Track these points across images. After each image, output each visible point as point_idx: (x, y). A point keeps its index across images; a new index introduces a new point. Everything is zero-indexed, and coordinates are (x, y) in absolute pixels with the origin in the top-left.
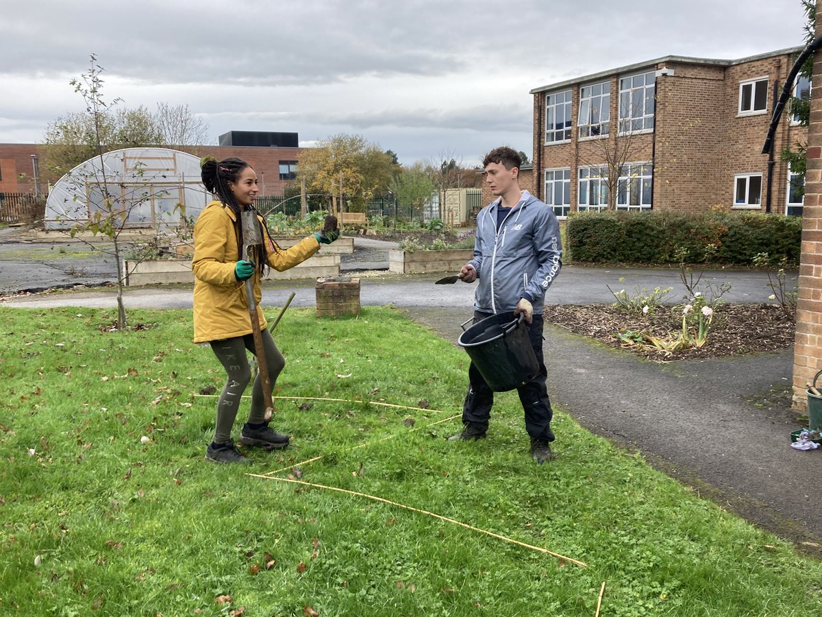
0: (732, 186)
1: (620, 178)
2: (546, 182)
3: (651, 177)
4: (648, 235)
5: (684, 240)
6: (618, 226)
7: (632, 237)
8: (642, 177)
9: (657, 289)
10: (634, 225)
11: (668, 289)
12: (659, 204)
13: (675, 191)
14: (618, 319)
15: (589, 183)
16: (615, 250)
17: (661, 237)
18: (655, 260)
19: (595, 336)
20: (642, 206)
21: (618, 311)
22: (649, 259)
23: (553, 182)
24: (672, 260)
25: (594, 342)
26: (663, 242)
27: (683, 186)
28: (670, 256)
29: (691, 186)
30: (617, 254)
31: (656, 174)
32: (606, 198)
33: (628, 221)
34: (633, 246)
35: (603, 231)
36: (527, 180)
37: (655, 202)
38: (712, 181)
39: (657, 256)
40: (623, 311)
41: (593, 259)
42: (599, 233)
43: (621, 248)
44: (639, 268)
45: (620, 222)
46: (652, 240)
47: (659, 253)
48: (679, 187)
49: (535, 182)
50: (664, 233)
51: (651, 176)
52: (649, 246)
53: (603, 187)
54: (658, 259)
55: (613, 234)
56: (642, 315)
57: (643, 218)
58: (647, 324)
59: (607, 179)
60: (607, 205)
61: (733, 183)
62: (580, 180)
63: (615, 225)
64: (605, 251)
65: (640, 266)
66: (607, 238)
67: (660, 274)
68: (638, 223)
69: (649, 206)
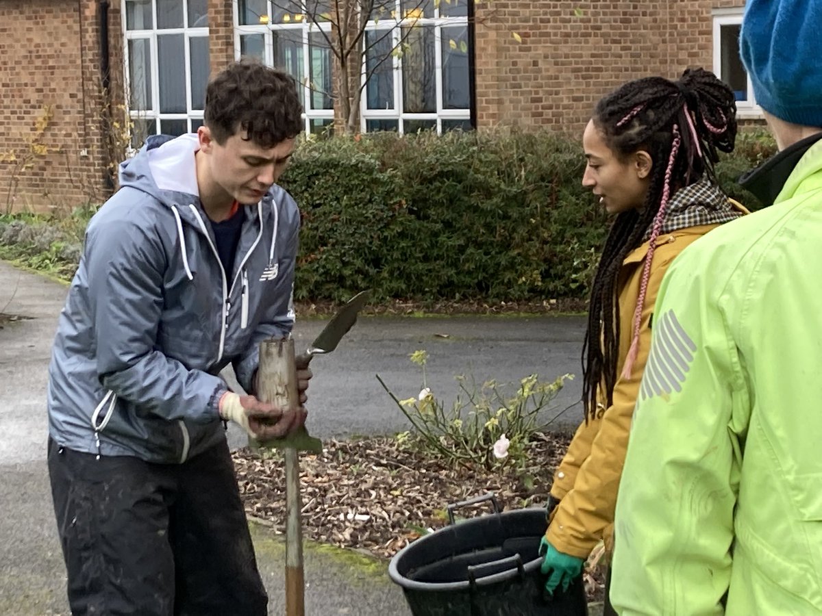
0: (707, 47)
1: (371, 25)
2: (128, 35)
3: (463, 21)
4: (476, 209)
5: (583, 224)
6: (384, 184)
7: (426, 217)
8: (439, 21)
9: (528, 382)
10: (431, 181)
11: (561, 381)
12: (493, 109)
13: (541, 64)
14: (418, 482)
15: (269, 40)
16: (377, 262)
17: (515, 215)
18: (502, 289)
19: (354, 542)
20: (442, 114)
21: (411, 458)
22: (482, 287)
23: (152, 34)
24: (551, 286)
25: (355, 562)
26: (522, 231)
27: (564, 49)
28: (545, 275)
29: (586, 49)
30: (385, 274)
31: (479, 13)
32: (328, 88)
33: (411, 166)
34: (433, 246)
35: (337, 199)
36: (63, 27)
37: (481, 102)
38: (649, 32)
39: (508, 276)
40: (431, 455)
41: (310, 292)
42: (326, 208)
43: (396, 255)
44: (455, 317)
45: (389, 172)
46: (490, 229)
47: (511, 266)
48: (550, 52)
49: (91, 37)
50: (522, 204)
51: (465, 19)
52: (479, 245)
53: (317, 53)
54: (509, 284)
55: (370, 211)
56: (489, 467)
57: (457, 158)
58: (507, 493)
59: (326, 27)
60: (331, 112)
61: (710, 41)
62: (239, 30)
63: (376, 181)
64: (345, 264)
65: (457, 311)
66: (349, 222)
67: (518, 334)
68: (442, 174)
69: (465, 114)
